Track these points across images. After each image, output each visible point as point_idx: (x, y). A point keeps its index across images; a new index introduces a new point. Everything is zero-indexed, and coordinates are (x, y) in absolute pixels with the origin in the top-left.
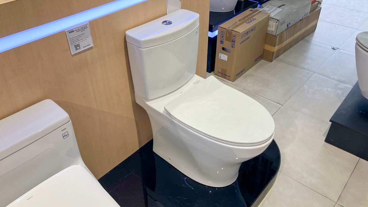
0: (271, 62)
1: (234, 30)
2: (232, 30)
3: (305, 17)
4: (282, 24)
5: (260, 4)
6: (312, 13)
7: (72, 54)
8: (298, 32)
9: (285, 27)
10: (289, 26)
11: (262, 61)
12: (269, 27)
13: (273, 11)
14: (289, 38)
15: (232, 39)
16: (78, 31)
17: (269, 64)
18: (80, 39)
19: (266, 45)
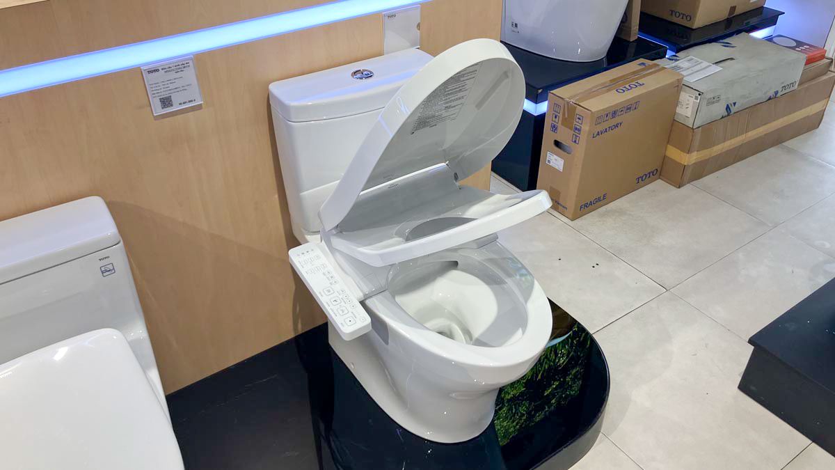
0: (679, 187)
1: (580, 104)
2: (577, 103)
3: (784, 92)
4: (711, 102)
5: (673, 51)
6: (806, 85)
7: (155, 115)
8: (759, 127)
9: (719, 110)
10: (733, 109)
11: (659, 184)
12: (680, 106)
13: (697, 71)
14: (733, 137)
15: (575, 123)
16: (169, 71)
17: (674, 191)
18: (171, 86)
19: (671, 147)
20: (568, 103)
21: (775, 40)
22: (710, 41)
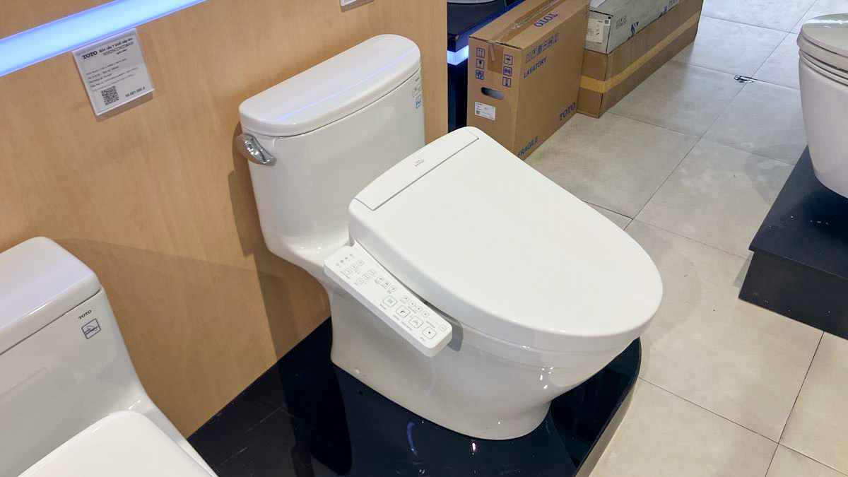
0: (599, 117)
1: (507, 43)
2: (504, 42)
3: (671, 7)
7: (98, 114)
8: (655, 45)
9: (625, 31)
10: (637, 29)
11: (577, 118)
12: (589, 33)
14: (637, 58)
15: (504, 65)
16: (109, 53)
17: (594, 122)
18: (115, 73)
19: (585, 77)
20: (493, 44)
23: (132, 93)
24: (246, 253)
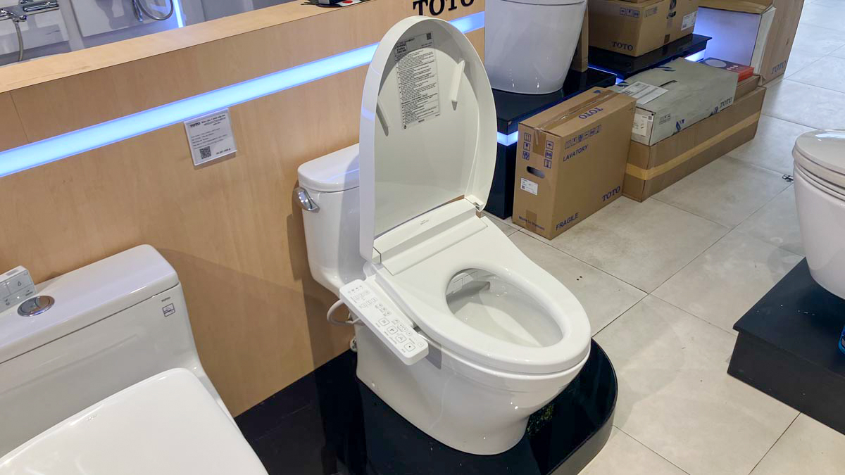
0: (641, 202)
1: (550, 131)
2: (547, 130)
3: (723, 107)
4: (663, 120)
5: (621, 78)
6: (740, 100)
7: (195, 165)
8: (705, 141)
9: (670, 128)
10: (682, 126)
11: (622, 200)
12: (635, 127)
13: (646, 94)
14: (684, 151)
15: (546, 149)
16: (208, 124)
17: (637, 206)
18: (211, 137)
19: (630, 165)
20: (538, 131)
21: (707, 62)
22: (652, 67)
23: (221, 152)
24: (296, 278)
